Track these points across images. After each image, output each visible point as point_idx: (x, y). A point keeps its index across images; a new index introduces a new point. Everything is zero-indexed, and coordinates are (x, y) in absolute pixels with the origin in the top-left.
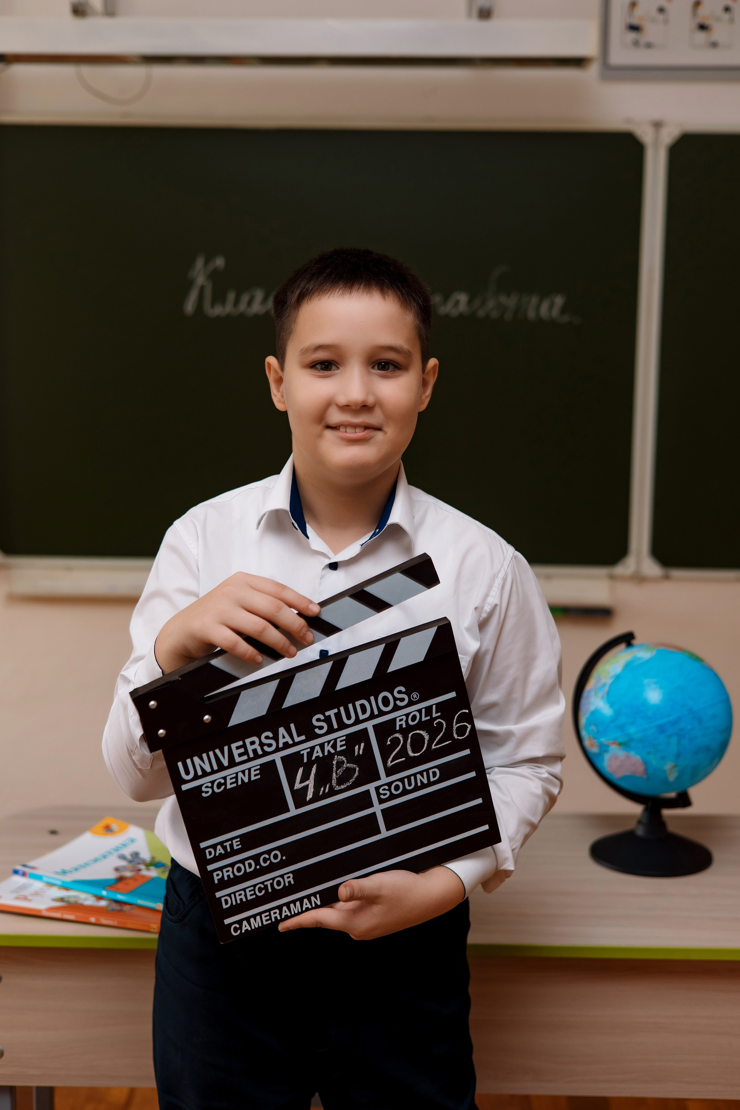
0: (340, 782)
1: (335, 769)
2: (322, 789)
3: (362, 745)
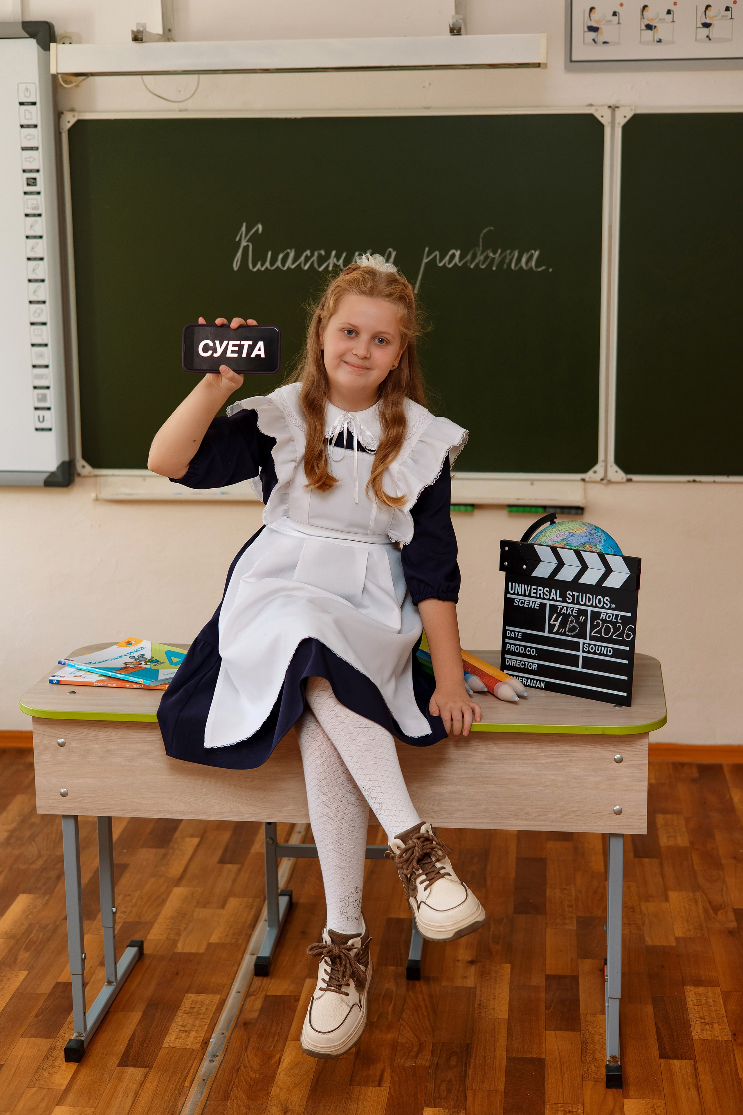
0: (569, 631)
1: (569, 623)
2: (562, 630)
3: (584, 617)
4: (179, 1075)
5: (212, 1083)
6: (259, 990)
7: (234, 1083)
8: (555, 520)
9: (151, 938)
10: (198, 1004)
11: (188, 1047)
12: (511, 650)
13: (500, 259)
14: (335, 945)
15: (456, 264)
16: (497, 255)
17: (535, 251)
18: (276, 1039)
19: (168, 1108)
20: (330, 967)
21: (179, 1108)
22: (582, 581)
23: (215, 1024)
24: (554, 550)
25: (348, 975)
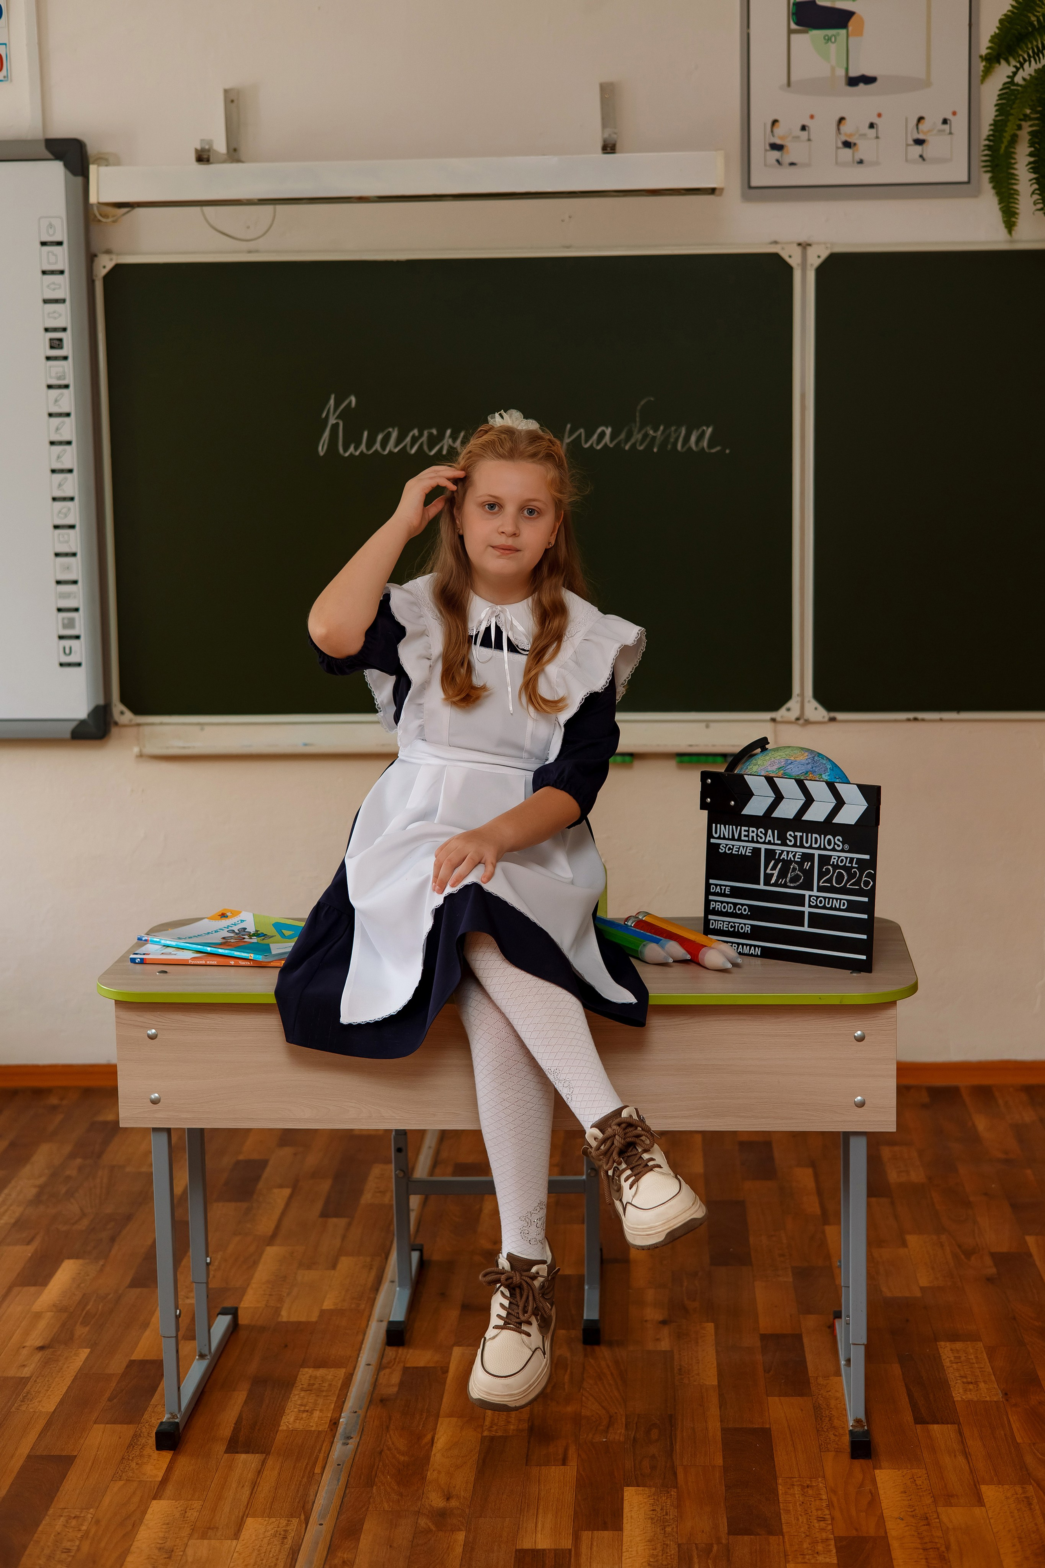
0: (791, 882)
1: (791, 871)
2: (781, 880)
3: (809, 863)
4: (306, 1460)
5: (350, 1469)
6: (395, 1362)
7: (378, 1468)
8: (767, 746)
9: (245, 1306)
10: (317, 1380)
11: (313, 1429)
12: (716, 909)
13: (662, 438)
14: (515, 1272)
15: (606, 444)
16: (659, 432)
17: (708, 426)
18: (425, 1415)
19: (297, 1498)
20: (508, 1300)
21: (312, 1497)
22: (806, 817)
23: (344, 1402)
24: (770, 780)
25: (530, 1308)
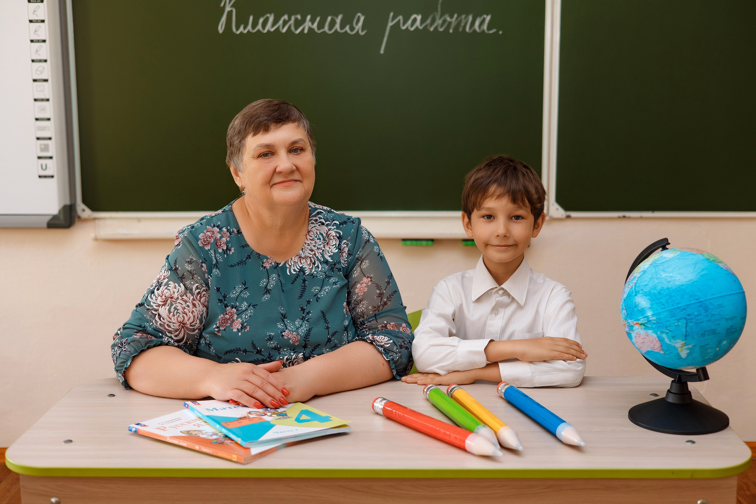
13: (456, 23)
15: (417, 28)
16: (454, 19)
17: (487, 15)
